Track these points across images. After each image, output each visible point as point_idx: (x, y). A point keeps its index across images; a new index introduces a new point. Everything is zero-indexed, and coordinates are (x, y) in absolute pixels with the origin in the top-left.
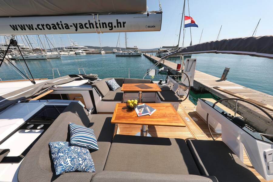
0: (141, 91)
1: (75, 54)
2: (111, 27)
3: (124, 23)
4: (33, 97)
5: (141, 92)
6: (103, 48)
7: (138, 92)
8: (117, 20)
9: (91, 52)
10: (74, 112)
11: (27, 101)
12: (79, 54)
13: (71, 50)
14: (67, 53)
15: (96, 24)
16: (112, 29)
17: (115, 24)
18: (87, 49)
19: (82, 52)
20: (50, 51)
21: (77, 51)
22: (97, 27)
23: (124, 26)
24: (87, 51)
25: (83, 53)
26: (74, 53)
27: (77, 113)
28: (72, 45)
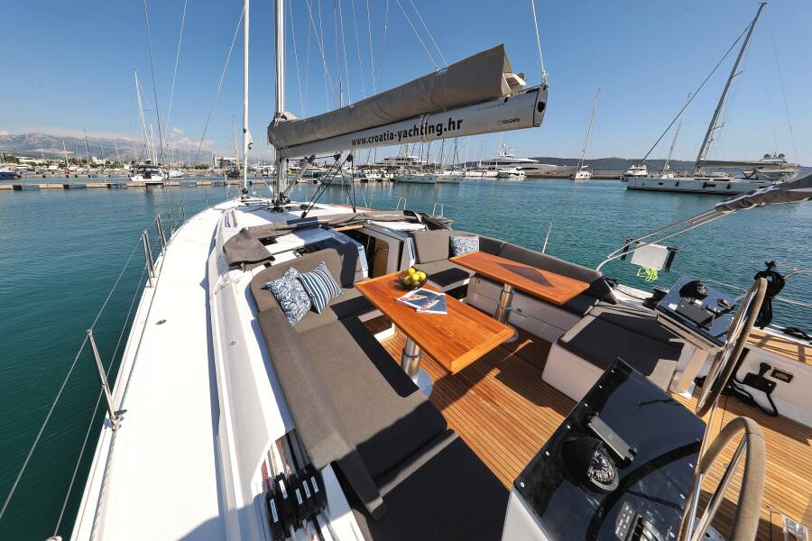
0: (509, 284)
1: (498, 176)
2: (439, 131)
3: (459, 122)
4: (336, 226)
5: (508, 288)
6: (586, 162)
7: (500, 283)
8: (450, 119)
9: (542, 173)
10: (341, 254)
11: (327, 229)
12: (507, 176)
13: (493, 166)
14: (480, 174)
15: (422, 128)
16: (441, 134)
17: (446, 126)
18: (533, 166)
19: (517, 172)
20: (452, 168)
21: (504, 170)
22: (422, 134)
23: (459, 128)
24: (533, 171)
25: (518, 175)
26: (496, 173)
27: (343, 257)
28: (501, 155)
